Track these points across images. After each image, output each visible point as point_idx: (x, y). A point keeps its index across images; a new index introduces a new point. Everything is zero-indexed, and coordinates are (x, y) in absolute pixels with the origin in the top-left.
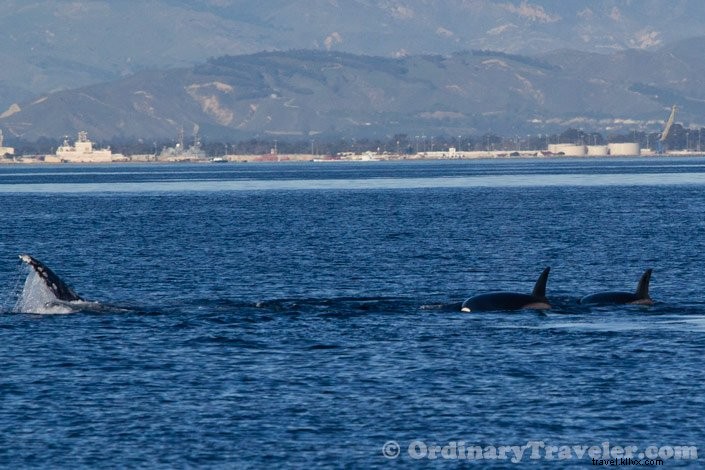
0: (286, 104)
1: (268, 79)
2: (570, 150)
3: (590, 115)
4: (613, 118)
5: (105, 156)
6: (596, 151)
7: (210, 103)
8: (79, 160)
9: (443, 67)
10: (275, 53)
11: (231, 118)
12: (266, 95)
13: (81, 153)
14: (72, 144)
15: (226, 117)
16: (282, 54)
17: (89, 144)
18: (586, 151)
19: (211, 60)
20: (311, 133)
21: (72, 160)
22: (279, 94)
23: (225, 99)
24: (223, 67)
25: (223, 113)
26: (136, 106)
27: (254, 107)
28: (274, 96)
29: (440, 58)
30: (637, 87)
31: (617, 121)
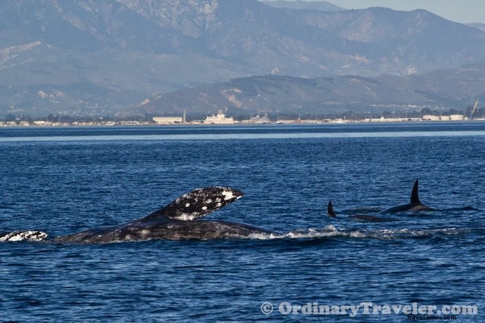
0: (265, 99)
1: (257, 87)
2: (433, 118)
3: (397, 103)
4: (407, 104)
5: (230, 121)
6: (445, 118)
7: (232, 99)
8: (219, 123)
9: (332, 82)
10: (259, 77)
11: (240, 104)
12: (256, 95)
13: (220, 119)
14: (216, 115)
15: (239, 104)
16: (262, 77)
17: (223, 116)
18: (440, 118)
19: (232, 80)
20: (277, 111)
21: (216, 123)
22: (261, 94)
23: (238, 97)
24: (236, 82)
25: (237, 102)
26: (200, 99)
27: (251, 100)
28: (259, 95)
29: (332, 79)
30: (417, 91)
31: (410, 106)
